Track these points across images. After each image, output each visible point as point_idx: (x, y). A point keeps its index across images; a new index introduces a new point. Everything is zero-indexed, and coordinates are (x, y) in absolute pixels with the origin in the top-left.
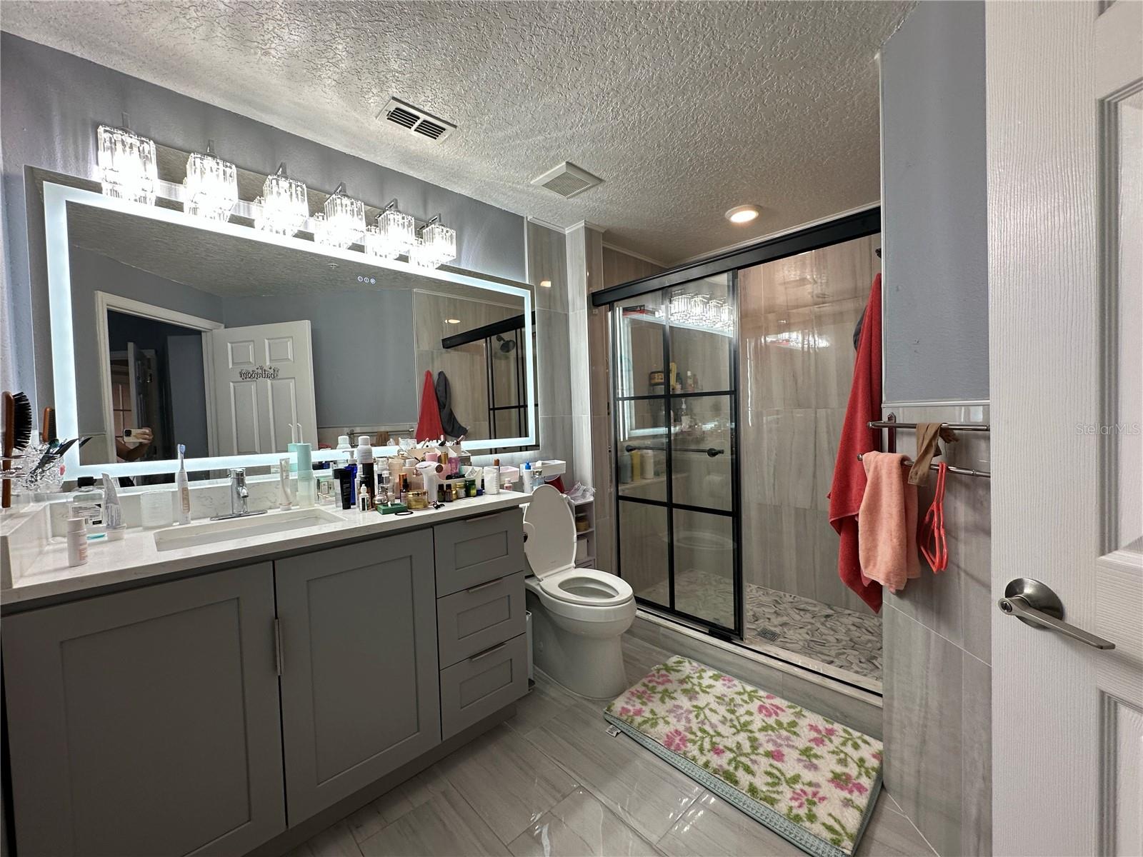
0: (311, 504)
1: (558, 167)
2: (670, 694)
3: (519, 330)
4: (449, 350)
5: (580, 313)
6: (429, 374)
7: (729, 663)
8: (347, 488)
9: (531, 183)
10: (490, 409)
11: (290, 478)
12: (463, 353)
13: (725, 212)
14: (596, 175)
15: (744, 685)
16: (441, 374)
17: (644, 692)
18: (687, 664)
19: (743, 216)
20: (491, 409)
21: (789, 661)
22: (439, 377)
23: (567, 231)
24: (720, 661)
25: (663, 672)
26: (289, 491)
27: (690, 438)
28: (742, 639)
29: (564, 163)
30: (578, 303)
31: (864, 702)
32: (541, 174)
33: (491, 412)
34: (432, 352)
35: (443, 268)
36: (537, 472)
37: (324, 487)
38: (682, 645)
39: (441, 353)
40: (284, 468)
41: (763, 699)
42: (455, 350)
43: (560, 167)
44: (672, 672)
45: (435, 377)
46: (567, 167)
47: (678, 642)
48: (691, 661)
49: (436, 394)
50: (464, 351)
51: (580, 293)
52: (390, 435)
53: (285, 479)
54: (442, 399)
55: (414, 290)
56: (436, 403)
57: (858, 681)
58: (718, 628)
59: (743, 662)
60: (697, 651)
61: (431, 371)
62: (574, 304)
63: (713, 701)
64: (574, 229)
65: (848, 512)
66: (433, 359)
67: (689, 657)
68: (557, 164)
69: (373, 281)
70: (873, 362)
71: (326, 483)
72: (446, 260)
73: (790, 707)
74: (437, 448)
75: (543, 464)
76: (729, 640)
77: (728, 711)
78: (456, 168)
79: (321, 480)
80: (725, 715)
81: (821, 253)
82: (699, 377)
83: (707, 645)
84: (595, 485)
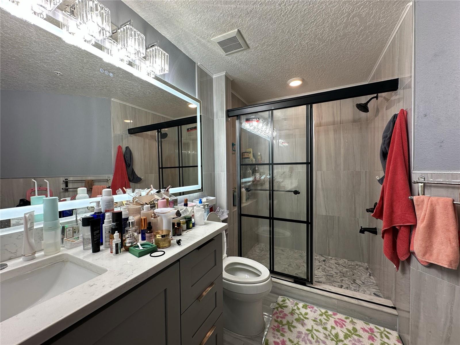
0: (58, 251)
1: (232, 32)
2: (291, 324)
3: (180, 127)
4: (132, 135)
5: (221, 119)
6: (120, 148)
7: (307, 297)
8: (97, 234)
9: (212, 39)
10: (159, 168)
11: (35, 227)
12: (139, 137)
13: (288, 80)
14: (248, 42)
15: (320, 309)
16: (127, 148)
17: (278, 327)
18: (287, 301)
19: (295, 83)
20: (161, 168)
21: (338, 293)
22: (126, 150)
23: (214, 76)
24: (302, 296)
25: (280, 309)
26: (33, 241)
27: (259, 183)
28: (312, 284)
29: (236, 30)
30: (220, 114)
31: (382, 311)
32: (220, 34)
33: (161, 170)
34: (122, 136)
35: (157, 78)
36: (206, 205)
37: (68, 232)
38: (280, 289)
39: (128, 137)
40: (29, 220)
41: (332, 316)
42: (135, 135)
43: (233, 32)
44: (284, 308)
45: (124, 149)
46: (237, 33)
47: (279, 289)
48: (289, 298)
49: (125, 159)
50: (140, 136)
51: (222, 109)
52: (94, 182)
53: (29, 230)
54: (128, 162)
55: (112, 99)
56: (124, 164)
57: (372, 299)
58: (299, 279)
59: (315, 296)
60: (290, 292)
61: (121, 146)
62: (217, 115)
63: (314, 324)
64: (218, 76)
65: (393, 224)
66: (122, 139)
67: (287, 296)
68: (232, 30)
69: (111, 75)
70: (405, 151)
71: (71, 229)
72: (159, 74)
73: (347, 318)
74: (156, 194)
75: (207, 200)
76: (304, 285)
77: (323, 328)
78: (171, 15)
79: (66, 226)
80: (324, 332)
81: (320, 105)
82: (263, 155)
83: (294, 289)
84: (228, 209)
